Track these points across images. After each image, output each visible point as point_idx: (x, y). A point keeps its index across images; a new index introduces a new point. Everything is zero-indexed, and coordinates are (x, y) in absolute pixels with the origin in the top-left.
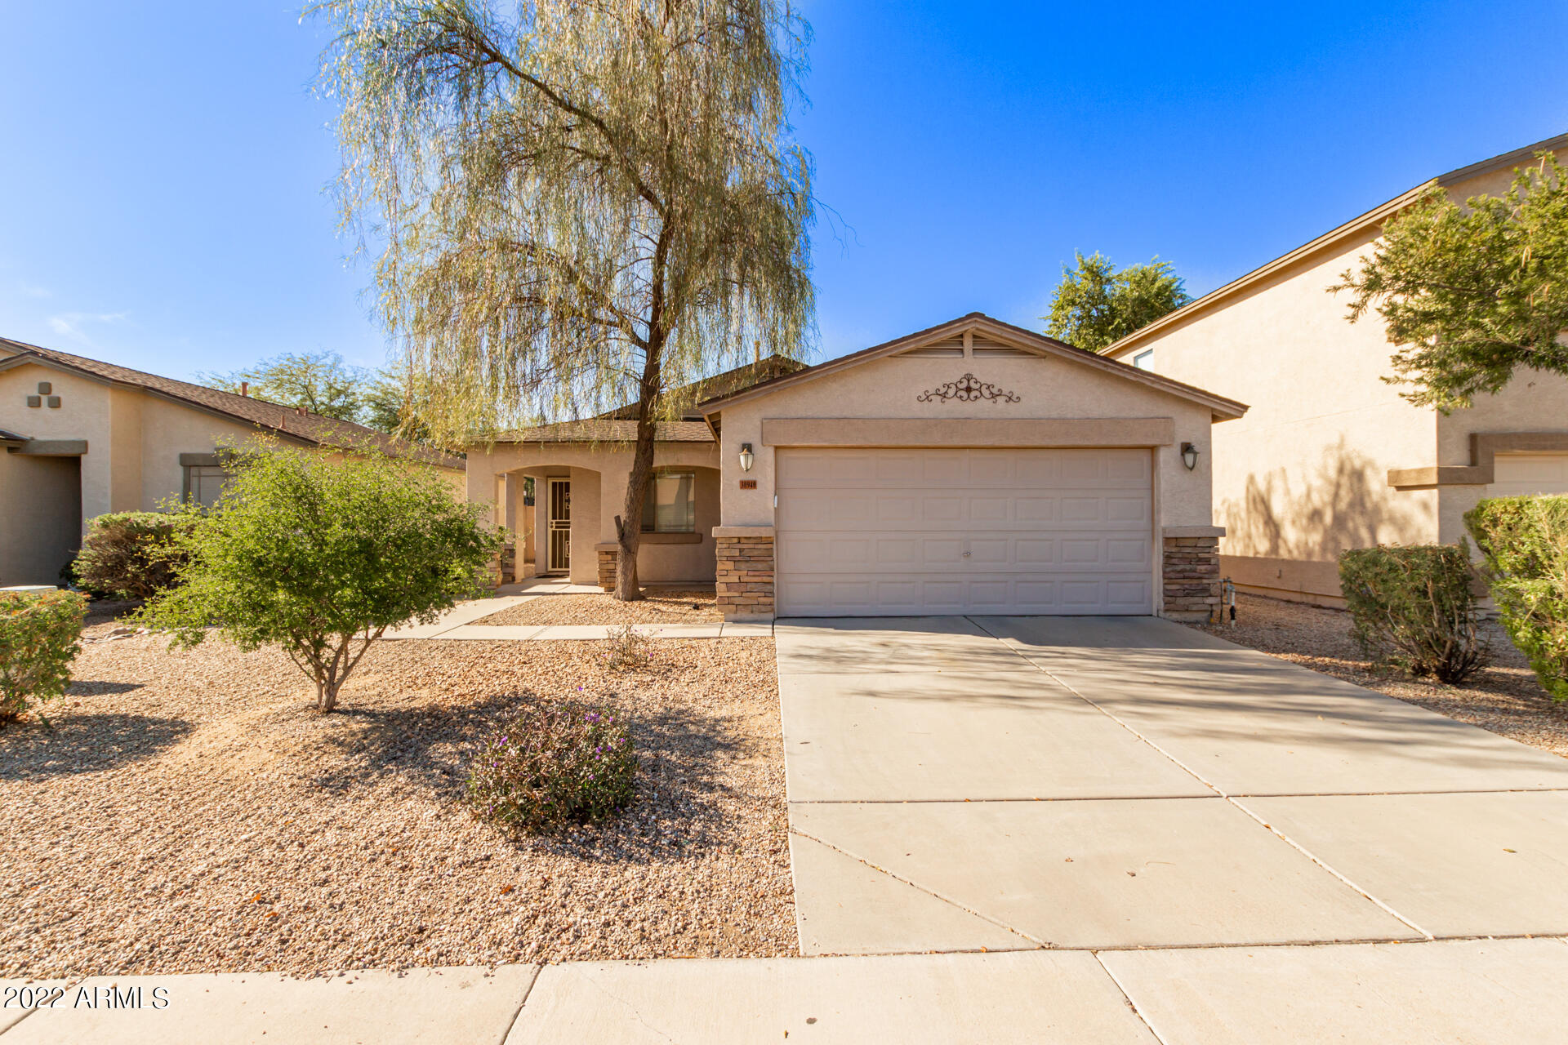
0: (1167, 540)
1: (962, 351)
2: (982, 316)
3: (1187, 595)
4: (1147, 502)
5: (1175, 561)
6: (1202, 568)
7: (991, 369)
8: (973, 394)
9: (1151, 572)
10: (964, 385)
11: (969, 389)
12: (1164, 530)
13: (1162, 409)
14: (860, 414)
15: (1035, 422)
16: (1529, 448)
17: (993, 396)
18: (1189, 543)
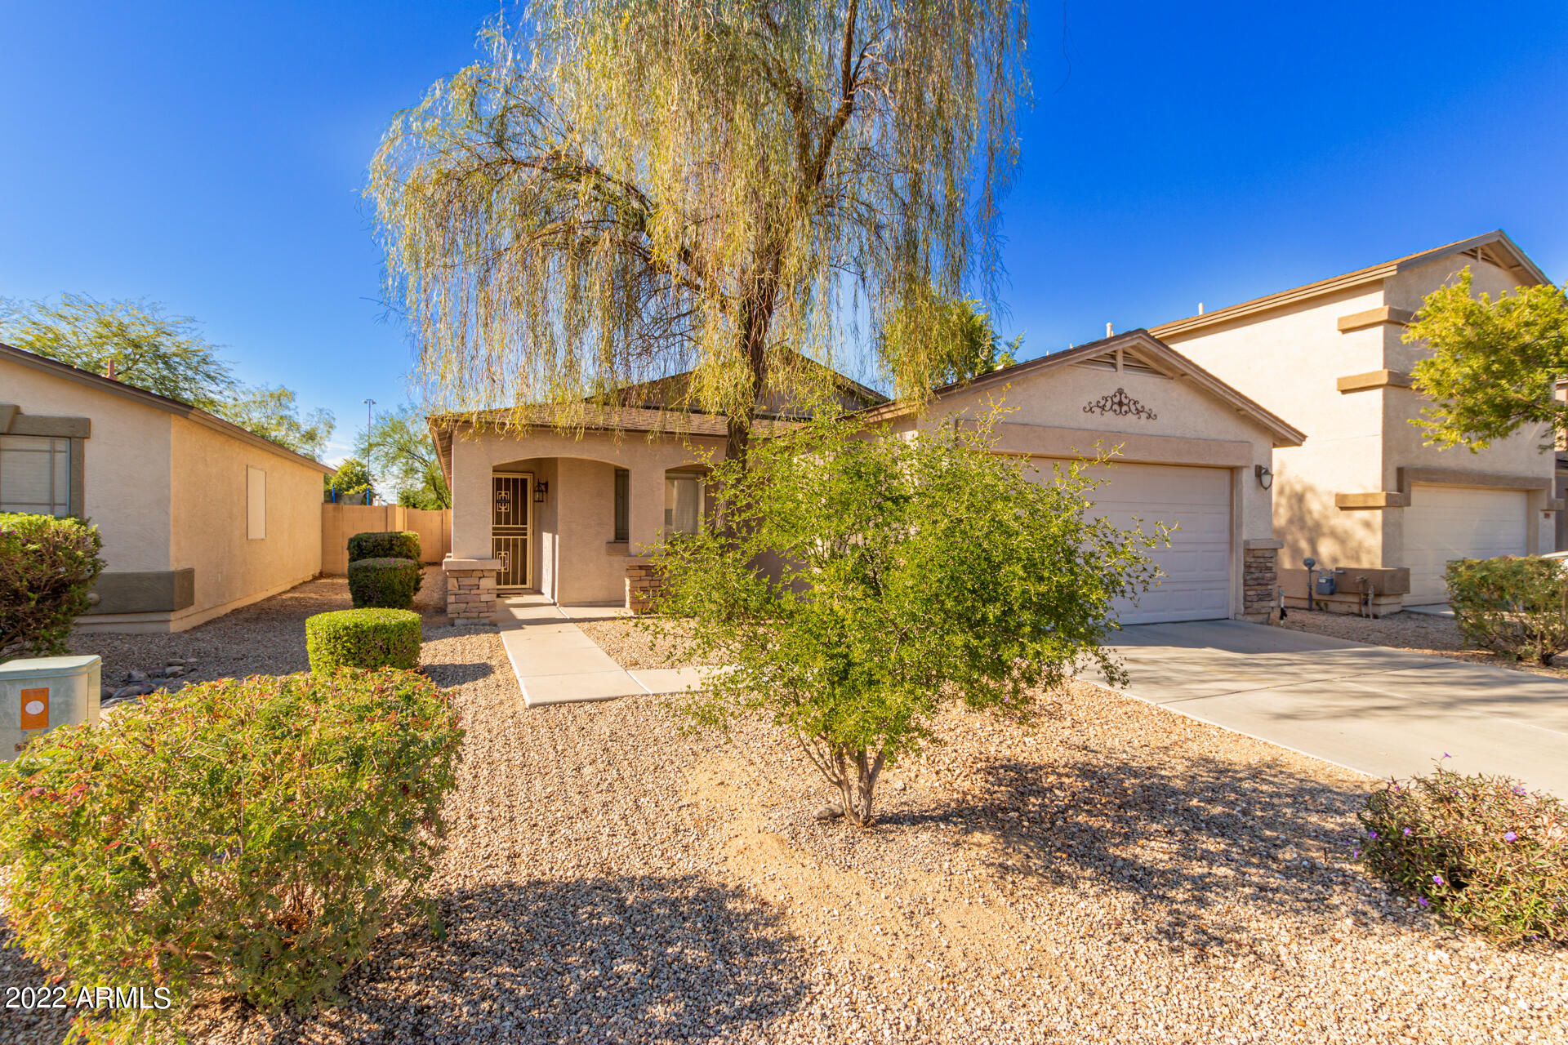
0: (1248, 551)
1: (1114, 365)
2: (1145, 332)
3: (1260, 600)
4: (1227, 517)
5: (1253, 570)
6: (1268, 575)
7: (1138, 385)
8: (1125, 408)
9: (1228, 580)
10: (1116, 400)
11: (1120, 404)
12: (1247, 543)
13: (1246, 433)
14: (1038, 421)
15: (1166, 438)
16: (1427, 480)
17: (1138, 412)
18: (1260, 554)
